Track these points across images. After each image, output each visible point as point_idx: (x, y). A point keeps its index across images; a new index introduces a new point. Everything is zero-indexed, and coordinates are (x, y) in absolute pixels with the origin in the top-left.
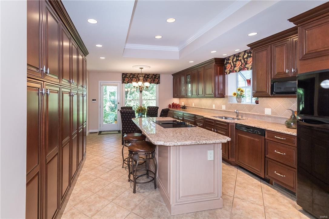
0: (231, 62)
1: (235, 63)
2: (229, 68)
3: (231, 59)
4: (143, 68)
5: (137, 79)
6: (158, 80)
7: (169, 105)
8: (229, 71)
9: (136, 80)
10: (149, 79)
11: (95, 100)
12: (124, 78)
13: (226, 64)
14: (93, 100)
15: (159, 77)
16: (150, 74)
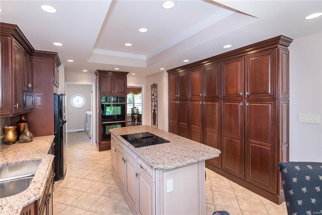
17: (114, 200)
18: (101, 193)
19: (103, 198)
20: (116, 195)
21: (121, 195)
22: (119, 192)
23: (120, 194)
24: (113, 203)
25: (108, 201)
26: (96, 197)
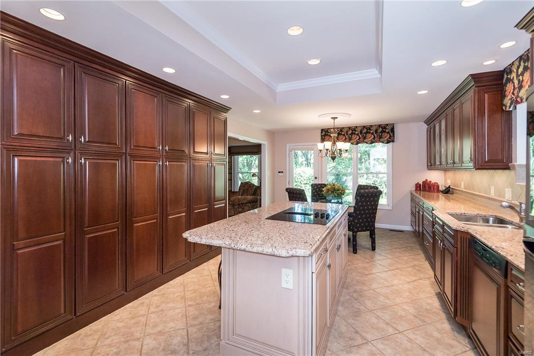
0: (515, 78)
1: (521, 78)
2: (511, 93)
3: (514, 69)
4: (337, 118)
5: (347, 137)
6: (388, 136)
7: (416, 184)
8: (510, 101)
9: (344, 138)
10: (370, 135)
11: (283, 172)
12: (323, 137)
13: (506, 84)
14: (279, 172)
15: (393, 130)
16: (372, 126)
17: (353, 324)
18: (369, 348)
19: (369, 337)
20: (344, 329)
21: (335, 324)
22: (335, 330)
23: (335, 326)
24: (357, 321)
25: (362, 328)
26: (380, 346)
